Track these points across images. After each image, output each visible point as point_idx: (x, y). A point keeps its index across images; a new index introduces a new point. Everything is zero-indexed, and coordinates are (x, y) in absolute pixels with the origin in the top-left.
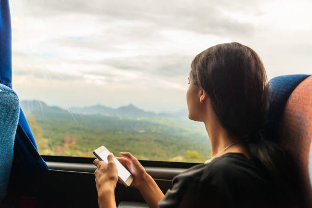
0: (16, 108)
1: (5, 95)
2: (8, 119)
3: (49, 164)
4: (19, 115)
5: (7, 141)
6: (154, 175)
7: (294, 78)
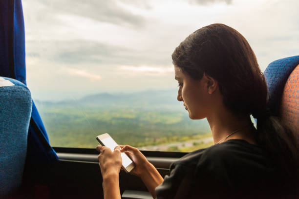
0: (29, 102)
1: (18, 89)
2: (21, 112)
3: (59, 155)
4: (31, 109)
5: (21, 132)
6: (156, 164)
7: (293, 59)
